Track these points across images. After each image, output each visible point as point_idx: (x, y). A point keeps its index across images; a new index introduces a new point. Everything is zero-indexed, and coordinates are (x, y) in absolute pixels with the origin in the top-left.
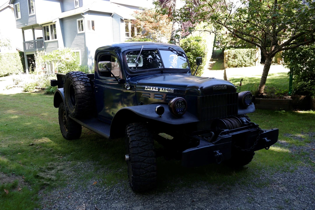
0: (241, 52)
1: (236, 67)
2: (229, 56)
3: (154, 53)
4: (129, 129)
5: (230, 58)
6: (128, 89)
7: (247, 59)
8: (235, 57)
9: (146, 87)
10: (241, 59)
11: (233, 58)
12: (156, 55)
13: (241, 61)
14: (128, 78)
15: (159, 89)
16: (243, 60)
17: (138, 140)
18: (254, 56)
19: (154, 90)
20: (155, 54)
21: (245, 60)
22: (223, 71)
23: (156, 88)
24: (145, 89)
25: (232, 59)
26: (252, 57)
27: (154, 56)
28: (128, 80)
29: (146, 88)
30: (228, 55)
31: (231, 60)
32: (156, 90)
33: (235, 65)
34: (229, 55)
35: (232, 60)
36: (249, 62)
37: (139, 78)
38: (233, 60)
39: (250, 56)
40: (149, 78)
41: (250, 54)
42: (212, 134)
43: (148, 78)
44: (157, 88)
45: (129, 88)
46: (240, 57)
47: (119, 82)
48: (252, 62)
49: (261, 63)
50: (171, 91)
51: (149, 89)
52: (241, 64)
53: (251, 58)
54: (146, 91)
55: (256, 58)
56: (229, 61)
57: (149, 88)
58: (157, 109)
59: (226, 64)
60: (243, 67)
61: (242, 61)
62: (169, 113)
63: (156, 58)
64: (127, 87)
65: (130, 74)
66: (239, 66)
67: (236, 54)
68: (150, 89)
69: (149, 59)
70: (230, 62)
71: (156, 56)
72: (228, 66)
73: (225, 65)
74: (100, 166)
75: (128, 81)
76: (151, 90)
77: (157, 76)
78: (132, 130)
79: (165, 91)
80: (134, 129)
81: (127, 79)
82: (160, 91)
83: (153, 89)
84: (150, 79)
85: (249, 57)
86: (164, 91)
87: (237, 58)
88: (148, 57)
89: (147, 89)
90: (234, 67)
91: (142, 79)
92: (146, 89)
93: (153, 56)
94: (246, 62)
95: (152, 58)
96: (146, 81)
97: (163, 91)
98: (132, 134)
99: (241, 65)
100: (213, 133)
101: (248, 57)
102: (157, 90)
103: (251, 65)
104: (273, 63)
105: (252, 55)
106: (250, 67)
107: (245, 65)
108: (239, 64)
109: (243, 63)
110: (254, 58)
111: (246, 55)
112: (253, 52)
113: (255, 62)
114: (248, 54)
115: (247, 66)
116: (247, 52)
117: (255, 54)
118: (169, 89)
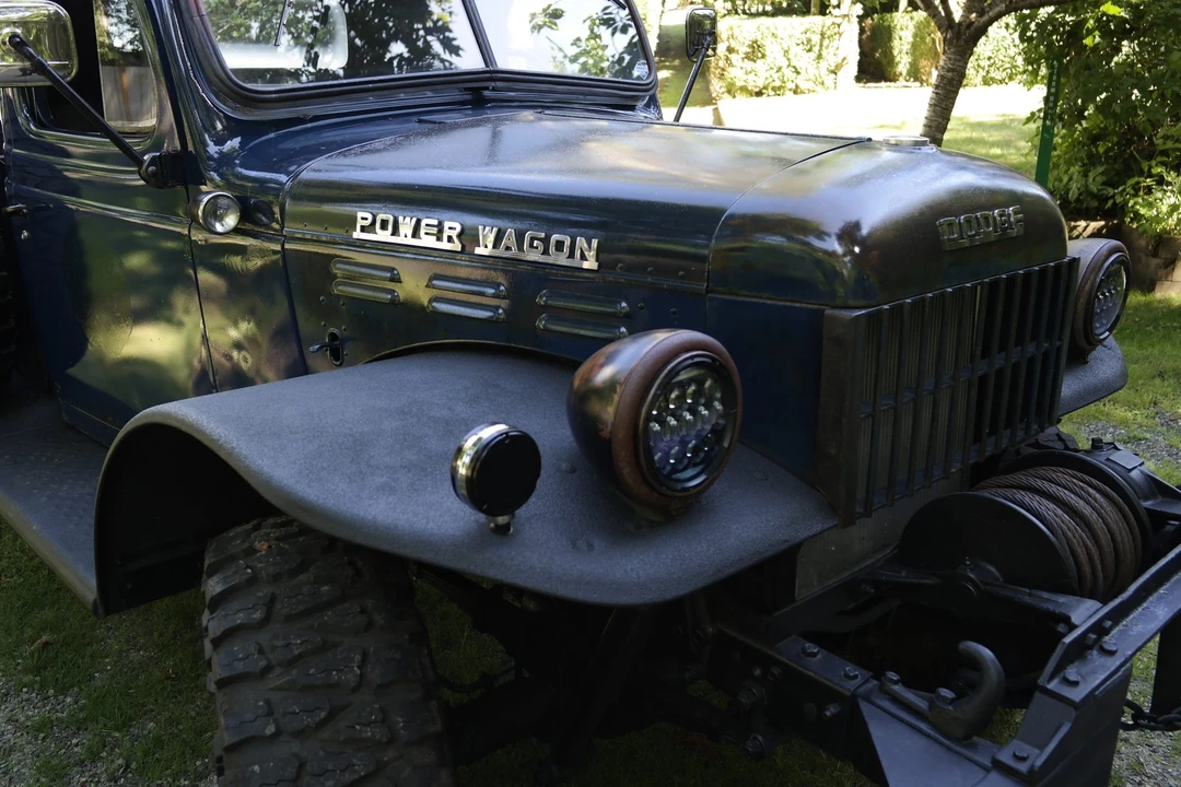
0: (780, 33)
1: (759, 94)
2: (730, 50)
3: (419, 30)
4: (217, 602)
5: (733, 57)
6: (219, 228)
7: (804, 60)
8: (755, 51)
9: (363, 216)
10: (778, 64)
11: (748, 57)
12: (429, 38)
13: (780, 69)
14: (220, 141)
15: (468, 237)
16: (789, 66)
17: (300, 734)
18: (831, 50)
19: (428, 241)
20: (422, 33)
21: (794, 67)
22: (709, 109)
23: (447, 225)
25: (743, 59)
26: (824, 53)
27: (420, 43)
28: (221, 153)
29: (360, 223)
30: (727, 44)
31: (740, 64)
32: (445, 245)
33: (756, 87)
34: (731, 40)
35: (744, 65)
36: (812, 72)
37: (311, 140)
38: (749, 65)
39: (816, 49)
40: (388, 140)
41: (816, 39)
42: (975, 663)
43: (377, 144)
44: (453, 226)
45: (231, 221)
46: (773, 50)
47: (154, 174)
48: (824, 72)
49: (858, 79)
50: (571, 255)
51: (383, 236)
52: (778, 84)
53: (820, 57)
54: (362, 244)
55: (841, 58)
56: (730, 69)
57: (384, 225)
58: (466, 459)
59: (720, 84)
60: (789, 94)
61: (784, 70)
62: (573, 470)
63: (429, 54)
64: (214, 212)
65: (234, 110)
66: (772, 89)
67: (759, 39)
68: (395, 232)
69: (392, 59)
70: (738, 72)
71: (427, 43)
72: (729, 92)
73: (716, 86)
74: (79, 744)
75: (225, 160)
76: (405, 237)
77: (442, 128)
78: (240, 619)
79: (520, 247)
80: (257, 615)
81: (213, 149)
82: (478, 250)
83: (415, 234)
84: (394, 146)
85: (813, 55)
86: (514, 251)
87: (763, 56)
88: (386, 50)
89: (369, 229)
90: (751, 94)
91: (330, 148)
92: (363, 229)
93: (410, 43)
94: (798, 73)
95: (406, 55)
96: (364, 168)
97: (501, 252)
98: (240, 667)
99: (779, 88)
100: (987, 653)
101: (809, 51)
102: (457, 246)
103: (819, 88)
104: (901, 78)
105: (826, 42)
106: (812, 94)
107: (794, 87)
108: (773, 84)
109: (786, 79)
110: (831, 59)
111: (799, 42)
112: (829, 33)
113: (834, 76)
114: (809, 41)
115: (802, 92)
116: (803, 30)
117: (837, 43)
118: (555, 237)
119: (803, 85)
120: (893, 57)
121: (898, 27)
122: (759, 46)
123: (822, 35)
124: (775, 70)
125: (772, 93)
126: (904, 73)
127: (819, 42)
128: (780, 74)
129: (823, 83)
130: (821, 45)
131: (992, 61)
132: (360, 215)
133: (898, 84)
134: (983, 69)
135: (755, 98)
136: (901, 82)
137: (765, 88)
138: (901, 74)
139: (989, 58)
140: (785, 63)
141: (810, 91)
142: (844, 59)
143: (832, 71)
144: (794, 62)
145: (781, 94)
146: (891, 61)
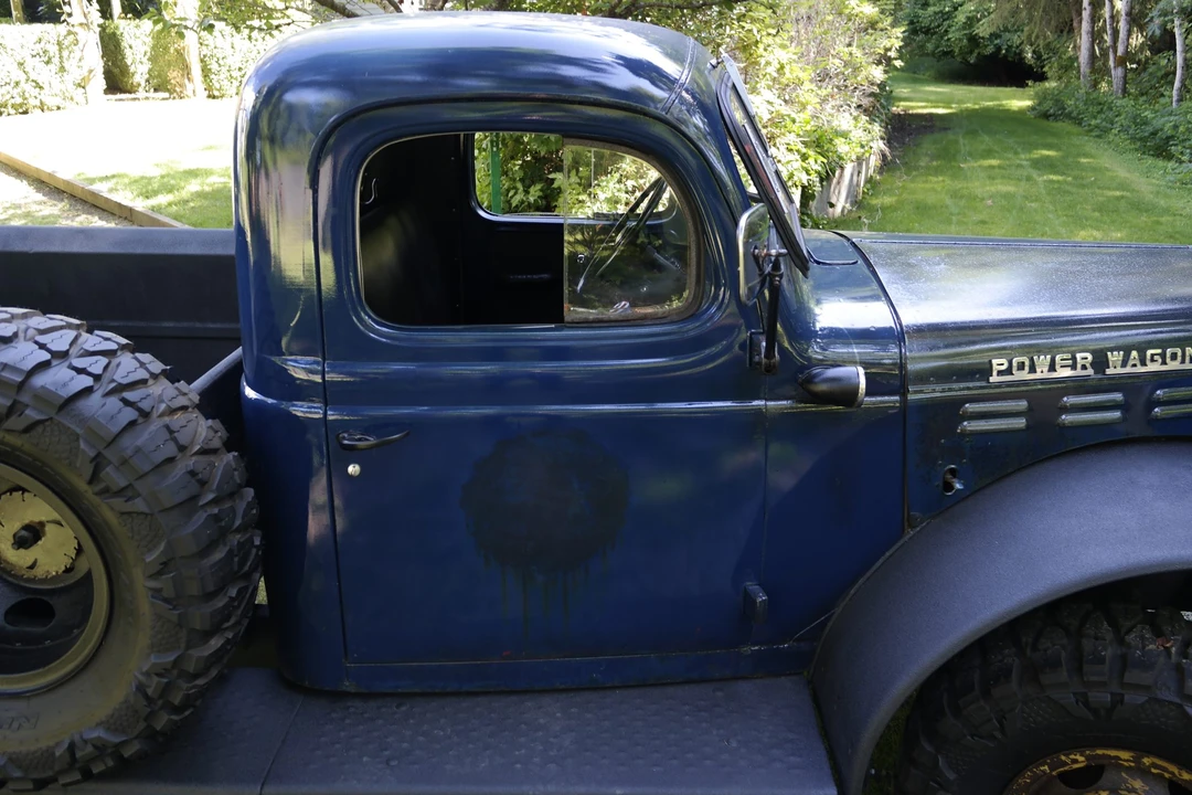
7: (45, 74)
9: (999, 363)
10: (15, 79)
13: (17, 83)
16: (28, 80)
18: (74, 62)
19: (1064, 372)
21: (35, 82)
23: (1079, 357)
24: (994, 379)
26: (66, 65)
29: (996, 368)
36: (58, 87)
39: (56, 60)
41: (53, 49)
44: (1084, 357)
48: (71, 87)
49: (108, 91)
51: (1020, 376)
52: (19, 100)
53: (62, 69)
55: (86, 70)
57: (1021, 366)
60: (34, 112)
61: (22, 84)
66: (13, 106)
68: (1033, 369)
76: (1043, 374)
82: (1108, 371)
83: (1052, 368)
85: (54, 67)
89: (1006, 372)
94: (41, 88)
101: (47, 63)
103: (68, 103)
104: (140, 89)
105: (65, 53)
106: (61, 111)
107: (39, 104)
108: (13, 101)
109: (27, 95)
110: (74, 73)
111: (34, 53)
112: (66, 42)
113: (83, 91)
114: (45, 52)
115: (50, 109)
116: (36, 39)
117: (77, 54)
118: (1169, 351)
119: (51, 102)
121: (125, 34)
123: (59, 43)
124: (12, 84)
125: (12, 111)
126: (143, 84)
127: (57, 53)
128: (19, 90)
129: (72, 99)
130: (61, 57)
131: (243, 72)
132: (995, 362)
133: (138, 95)
134: (236, 79)
136: (141, 94)
138: (139, 85)
139: (240, 69)
140: (23, 77)
141: (59, 108)
142: (91, 71)
143: (79, 85)
144: (33, 76)
145: (25, 112)
146: (124, 70)
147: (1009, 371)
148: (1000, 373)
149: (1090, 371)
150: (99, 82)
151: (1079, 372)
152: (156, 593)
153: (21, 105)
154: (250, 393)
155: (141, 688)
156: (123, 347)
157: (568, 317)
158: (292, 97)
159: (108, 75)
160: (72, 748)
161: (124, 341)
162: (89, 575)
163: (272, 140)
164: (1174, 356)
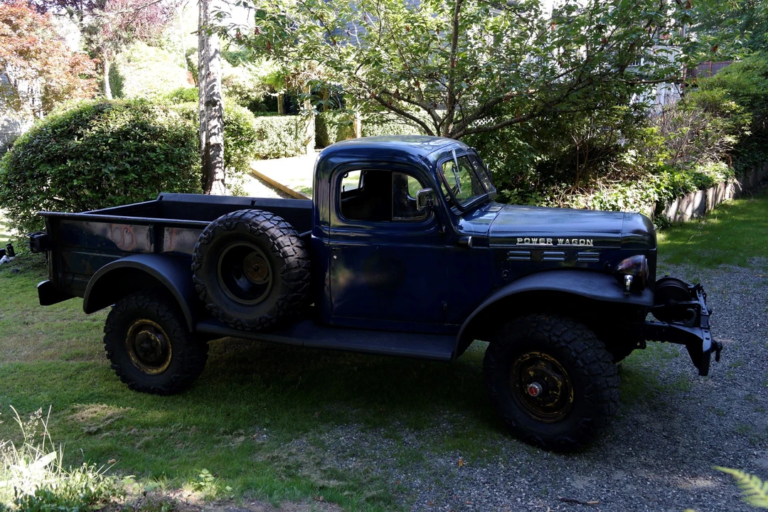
0: (275, 125)
1: (265, 158)
7: (289, 139)
8: (262, 135)
10: (275, 141)
11: (258, 137)
13: (276, 144)
16: (281, 142)
18: (302, 133)
21: (284, 143)
24: (518, 244)
26: (298, 135)
29: (518, 241)
33: (264, 154)
36: (294, 145)
38: (259, 142)
39: (294, 133)
41: (293, 127)
46: (272, 135)
48: (299, 145)
49: (316, 147)
52: (276, 152)
53: (296, 137)
55: (307, 137)
57: (527, 241)
60: (282, 157)
61: (278, 144)
66: (273, 155)
67: (263, 128)
68: (531, 242)
82: (558, 245)
83: (538, 243)
85: (293, 136)
87: (267, 137)
90: (261, 159)
94: (286, 146)
101: (290, 134)
103: (297, 153)
105: (299, 130)
106: (294, 157)
107: (284, 154)
108: (273, 152)
109: (280, 149)
110: (302, 138)
111: (285, 129)
112: (300, 124)
113: (305, 147)
114: (290, 129)
115: (289, 156)
116: (287, 123)
117: (304, 130)
119: (291, 152)
120: (327, 135)
121: (328, 119)
122: (264, 132)
123: (296, 125)
124: (274, 144)
125: (272, 157)
127: (295, 129)
128: (277, 147)
129: (299, 151)
130: (297, 132)
132: (518, 239)
135: (263, 160)
137: (269, 154)
140: (279, 141)
141: (293, 156)
142: (309, 138)
143: (304, 145)
144: (284, 140)
145: (278, 158)
146: (326, 137)
147: (523, 242)
148: (520, 242)
149: (552, 244)
150: (313, 143)
151: (547, 244)
152: (282, 277)
153: (276, 154)
154: (313, 236)
155: (277, 303)
156: (282, 221)
157: (393, 220)
158: (332, 160)
159: (317, 139)
160: (260, 319)
161: (290, 226)
162: (268, 282)
163: (323, 171)
164: (582, 242)
